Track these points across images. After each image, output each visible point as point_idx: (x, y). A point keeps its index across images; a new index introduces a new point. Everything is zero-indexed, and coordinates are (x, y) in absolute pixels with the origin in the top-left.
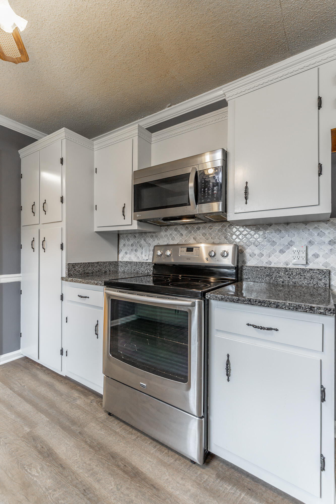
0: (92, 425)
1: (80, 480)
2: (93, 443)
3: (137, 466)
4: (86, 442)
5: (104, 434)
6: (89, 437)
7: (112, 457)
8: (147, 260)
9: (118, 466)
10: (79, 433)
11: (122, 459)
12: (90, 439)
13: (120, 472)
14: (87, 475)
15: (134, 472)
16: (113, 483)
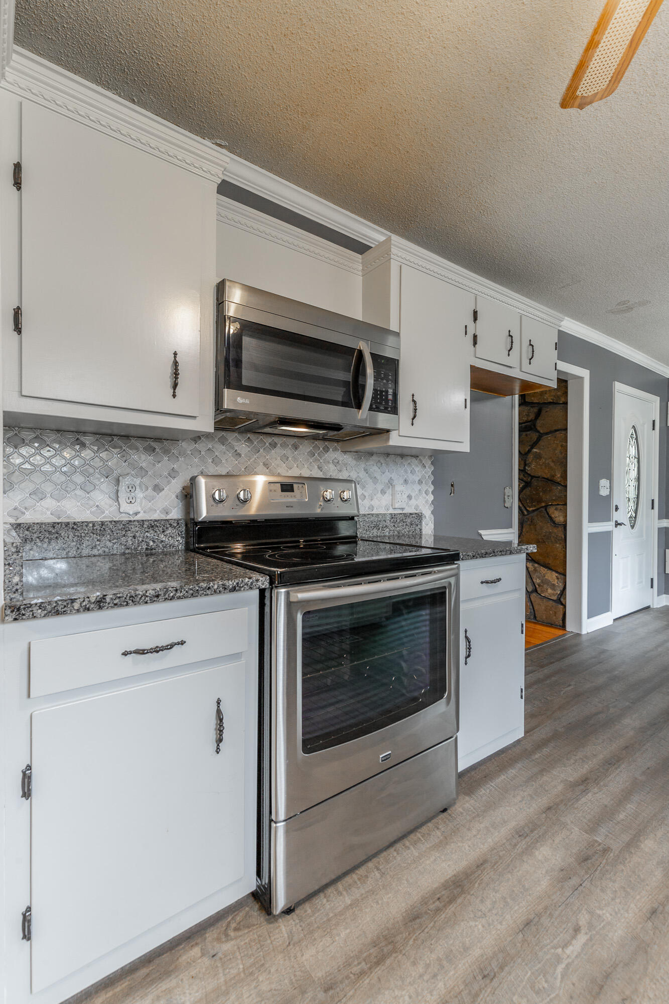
0: (312, 956)
1: (462, 987)
2: (370, 955)
3: (442, 881)
4: (362, 973)
5: (348, 931)
6: (348, 964)
7: (415, 919)
8: (136, 514)
9: (438, 910)
10: (326, 991)
11: (424, 901)
12: (356, 963)
13: (452, 908)
14: (452, 973)
15: (452, 887)
16: (472, 923)
